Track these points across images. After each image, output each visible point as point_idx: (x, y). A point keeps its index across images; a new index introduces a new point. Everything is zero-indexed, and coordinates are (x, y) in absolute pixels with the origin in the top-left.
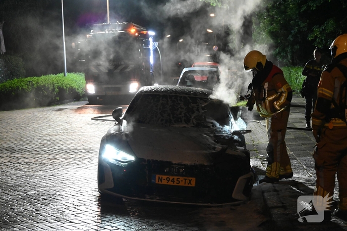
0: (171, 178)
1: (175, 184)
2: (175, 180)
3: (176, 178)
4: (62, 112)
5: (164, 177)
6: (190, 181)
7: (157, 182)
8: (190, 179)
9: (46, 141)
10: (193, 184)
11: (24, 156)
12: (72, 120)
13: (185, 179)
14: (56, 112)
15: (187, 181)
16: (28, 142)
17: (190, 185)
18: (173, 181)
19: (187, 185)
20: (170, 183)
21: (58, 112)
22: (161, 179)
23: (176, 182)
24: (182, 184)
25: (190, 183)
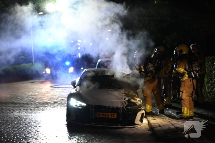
0: (104, 114)
1: (106, 117)
2: (106, 115)
3: (107, 114)
4: (34, 83)
5: (101, 113)
6: (114, 115)
7: (97, 116)
9: (31, 99)
10: (115, 117)
11: (21, 106)
12: (41, 87)
13: (111, 115)
14: (30, 84)
16: (21, 99)
17: (114, 117)
18: (105, 115)
19: (112, 117)
20: (104, 117)
21: (32, 84)
22: (99, 115)
23: (107, 116)
24: (110, 117)
25: (114, 116)
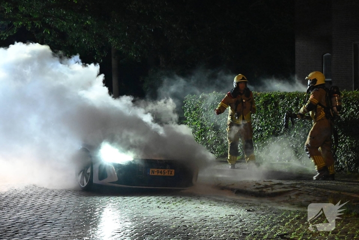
0: (160, 170)
1: (162, 175)
3: (163, 170)
5: (156, 170)
7: (151, 174)
8: (171, 170)
10: (173, 174)
13: (168, 171)
15: (170, 172)
17: (171, 175)
18: (161, 172)
19: (169, 175)
20: (160, 174)
22: (153, 172)
23: (163, 173)
24: (166, 174)
25: (171, 173)
